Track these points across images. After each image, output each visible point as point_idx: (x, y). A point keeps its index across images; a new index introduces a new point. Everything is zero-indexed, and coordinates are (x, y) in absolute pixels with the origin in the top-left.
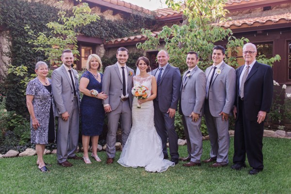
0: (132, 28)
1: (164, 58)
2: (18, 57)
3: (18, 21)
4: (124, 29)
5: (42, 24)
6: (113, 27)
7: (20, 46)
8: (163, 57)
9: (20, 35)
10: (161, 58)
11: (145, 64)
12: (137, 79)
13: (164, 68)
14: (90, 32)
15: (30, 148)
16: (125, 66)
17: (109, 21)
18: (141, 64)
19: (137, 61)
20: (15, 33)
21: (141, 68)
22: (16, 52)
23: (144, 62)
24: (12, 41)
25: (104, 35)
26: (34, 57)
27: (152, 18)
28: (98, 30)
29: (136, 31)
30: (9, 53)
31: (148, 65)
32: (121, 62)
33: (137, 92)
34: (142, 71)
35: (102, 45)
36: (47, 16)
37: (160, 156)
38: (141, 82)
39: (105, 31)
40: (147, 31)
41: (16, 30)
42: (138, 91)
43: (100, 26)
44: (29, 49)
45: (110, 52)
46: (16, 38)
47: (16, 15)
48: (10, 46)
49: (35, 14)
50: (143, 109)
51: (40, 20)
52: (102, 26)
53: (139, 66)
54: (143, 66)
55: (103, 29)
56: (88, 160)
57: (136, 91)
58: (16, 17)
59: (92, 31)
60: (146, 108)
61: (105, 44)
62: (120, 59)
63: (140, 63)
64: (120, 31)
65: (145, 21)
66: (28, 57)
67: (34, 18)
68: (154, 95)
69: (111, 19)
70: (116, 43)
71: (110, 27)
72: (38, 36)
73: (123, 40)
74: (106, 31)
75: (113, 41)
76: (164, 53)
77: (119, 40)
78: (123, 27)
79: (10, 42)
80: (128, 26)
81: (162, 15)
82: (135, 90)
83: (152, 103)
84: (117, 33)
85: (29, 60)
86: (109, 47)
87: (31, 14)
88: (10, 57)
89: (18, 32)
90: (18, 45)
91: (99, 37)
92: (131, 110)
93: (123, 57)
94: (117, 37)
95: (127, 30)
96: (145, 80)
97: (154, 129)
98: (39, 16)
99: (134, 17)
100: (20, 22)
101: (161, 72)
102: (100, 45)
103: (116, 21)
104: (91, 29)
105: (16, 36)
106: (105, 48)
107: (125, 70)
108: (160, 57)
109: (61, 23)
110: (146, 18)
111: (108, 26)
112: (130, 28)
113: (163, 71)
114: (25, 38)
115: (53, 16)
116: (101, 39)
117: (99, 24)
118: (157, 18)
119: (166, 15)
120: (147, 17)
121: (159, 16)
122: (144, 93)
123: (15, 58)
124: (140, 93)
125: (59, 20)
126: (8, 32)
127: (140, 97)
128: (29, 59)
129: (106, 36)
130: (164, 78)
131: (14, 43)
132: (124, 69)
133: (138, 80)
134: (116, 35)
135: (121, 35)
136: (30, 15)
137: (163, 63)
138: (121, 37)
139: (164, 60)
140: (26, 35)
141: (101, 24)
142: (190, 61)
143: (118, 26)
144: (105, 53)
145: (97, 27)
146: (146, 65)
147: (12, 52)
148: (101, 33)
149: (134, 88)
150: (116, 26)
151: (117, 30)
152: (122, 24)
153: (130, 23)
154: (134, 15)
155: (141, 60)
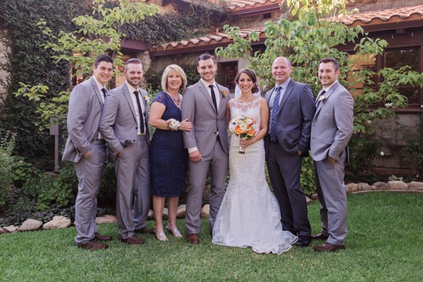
0: (191, 26)
1: (284, 70)
2: (21, 71)
3: (21, 14)
4: (180, 27)
5: (57, 20)
6: (164, 25)
7: (24, 53)
8: (282, 67)
9: (25, 37)
10: (278, 70)
11: (249, 80)
12: (236, 103)
13: (284, 86)
14: (130, 33)
15: (60, 215)
16: (214, 83)
18: (243, 80)
19: (237, 76)
20: (17, 33)
21: (242, 87)
22: (18, 63)
24: (11, 46)
25: (149, 37)
26: (46, 71)
27: (221, 11)
28: (141, 29)
29: (196, 30)
30: (7, 65)
31: (254, 82)
32: (206, 78)
33: (238, 127)
34: (244, 91)
35: (147, 52)
36: (65, 8)
37: (276, 227)
38: (244, 110)
39: (151, 31)
40: (232, 28)
41: (19, 29)
42: (241, 126)
43: (144, 22)
44: (38, 58)
45: (159, 62)
46: (18, 41)
47: (18, 5)
48: (8, 54)
49: (47, 4)
50: (249, 152)
51: (54, 13)
52: (146, 23)
53: (240, 82)
54: (246, 82)
55: (149, 27)
56: (162, 235)
57: (236, 126)
58: (18, 8)
59: (133, 30)
60: (254, 152)
61: (151, 50)
62: (204, 74)
63: (241, 78)
64: (173, 30)
65: (211, 16)
66: (38, 71)
67: (46, 10)
68: (264, 131)
69: (159, 12)
70: (170, 48)
71: (159, 25)
72: (60, 37)
73: (181, 44)
74: (153, 30)
75: (165, 45)
76: (284, 62)
77: (174, 44)
78: (177, 24)
79: (9, 48)
80: (185, 22)
81: (237, 7)
82: (234, 123)
83: (262, 142)
84: (169, 34)
85: (38, 76)
86: (158, 55)
87: (42, 3)
88: (8, 71)
89: (22, 31)
90: (21, 52)
91: (143, 40)
92: (228, 155)
93: (207, 70)
94: (168, 40)
95: (184, 29)
96: (250, 106)
97: (266, 185)
98: (54, 7)
99: (195, 10)
100: (24, 15)
101: (279, 94)
102: (143, 51)
103: (168, 15)
105: (18, 38)
106: (151, 58)
107: (216, 90)
108: (277, 68)
109: (98, 16)
110: (212, 10)
111: (156, 23)
112: (188, 25)
113: (283, 92)
114: (31, 41)
115: (74, 7)
116: (146, 42)
118: (228, 11)
119: (242, 5)
120: (214, 9)
121: (232, 8)
122: (250, 129)
123: (17, 72)
124: (244, 129)
125: (94, 13)
126: (6, 31)
127: (243, 135)
128: (39, 73)
129: (152, 39)
130: (284, 103)
131: (16, 49)
132: (214, 89)
133: (239, 107)
134: (168, 37)
135: (175, 36)
136: (39, 5)
137: (282, 78)
138: (175, 40)
139: (284, 74)
140: (33, 36)
141: (145, 19)
142: (323, 74)
143: (170, 22)
144: (152, 64)
145: (139, 25)
146: (251, 82)
147: (12, 63)
148: (145, 33)
149: (233, 121)
150: (168, 23)
151: (169, 29)
152: (177, 20)
153: (187, 18)
154: (194, 6)
155: (243, 74)
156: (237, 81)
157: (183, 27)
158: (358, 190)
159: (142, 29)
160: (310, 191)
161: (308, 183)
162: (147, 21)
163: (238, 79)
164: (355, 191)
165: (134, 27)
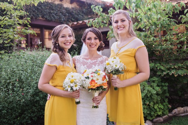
0: (86, 14)
4: (80, 14)
6: (71, 13)
11: (95, 39)
14: (51, 17)
17: (67, 8)
18: (90, 39)
19: (84, 35)
21: (90, 46)
23: (95, 36)
25: (62, 20)
27: (103, 6)
31: (100, 41)
34: (91, 49)
39: (63, 17)
43: (59, 12)
52: (61, 12)
53: (87, 41)
54: (93, 41)
55: (62, 14)
59: (53, 16)
63: (88, 37)
64: (76, 16)
69: (68, 7)
70: (73, 25)
71: (68, 13)
73: (79, 23)
74: (65, 16)
75: (71, 24)
78: (79, 13)
80: (83, 12)
81: (111, 4)
84: (74, 18)
91: (59, 21)
94: (74, 21)
95: (82, 16)
99: (88, 5)
103: (73, 8)
104: (51, 15)
111: (67, 12)
112: (84, 14)
117: (58, 11)
118: (106, 6)
121: (108, 4)
129: (65, 21)
135: (77, 19)
138: (77, 21)
141: (60, 10)
143: (74, 12)
145: (56, 13)
146: (98, 41)
148: (60, 18)
150: (73, 12)
151: (74, 15)
152: (78, 11)
153: (84, 10)
154: (87, 3)
155: (90, 32)
156: (84, 40)
157: (82, 14)
158: (184, 112)
159: (58, 15)
160: (152, 117)
161: (150, 112)
162: (61, 11)
163: (85, 37)
164: (182, 113)
165: (53, 14)
